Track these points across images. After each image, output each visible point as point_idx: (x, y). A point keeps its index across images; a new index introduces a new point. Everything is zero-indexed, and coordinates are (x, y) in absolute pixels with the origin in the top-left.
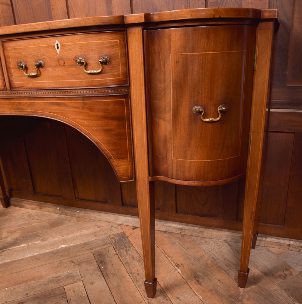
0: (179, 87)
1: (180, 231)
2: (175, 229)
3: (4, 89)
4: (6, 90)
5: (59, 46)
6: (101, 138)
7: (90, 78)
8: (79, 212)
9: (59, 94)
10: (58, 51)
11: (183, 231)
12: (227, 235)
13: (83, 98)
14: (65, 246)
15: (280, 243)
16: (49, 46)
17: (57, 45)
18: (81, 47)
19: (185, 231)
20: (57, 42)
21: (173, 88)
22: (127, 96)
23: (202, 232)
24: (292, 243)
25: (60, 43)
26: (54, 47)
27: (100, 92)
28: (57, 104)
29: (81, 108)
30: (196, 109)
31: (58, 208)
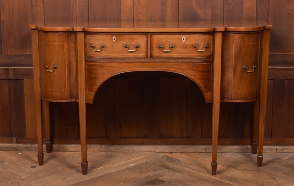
0: (237, 58)
1: (205, 151)
2: (202, 149)
3: (146, 57)
4: (148, 58)
5: (185, 39)
6: (200, 81)
7: (199, 53)
8: (123, 148)
9: (180, 60)
10: (184, 41)
11: (208, 149)
12: (237, 148)
13: (194, 62)
14: (133, 165)
15: (271, 149)
16: (179, 39)
17: (184, 39)
18: (196, 40)
19: (209, 150)
20: (184, 37)
21: (234, 58)
22: (213, 62)
23: (221, 148)
24: (278, 147)
25: (185, 38)
26: (182, 39)
27: (202, 59)
28: (178, 65)
29: (192, 67)
30: (244, 67)
31: (104, 147)
